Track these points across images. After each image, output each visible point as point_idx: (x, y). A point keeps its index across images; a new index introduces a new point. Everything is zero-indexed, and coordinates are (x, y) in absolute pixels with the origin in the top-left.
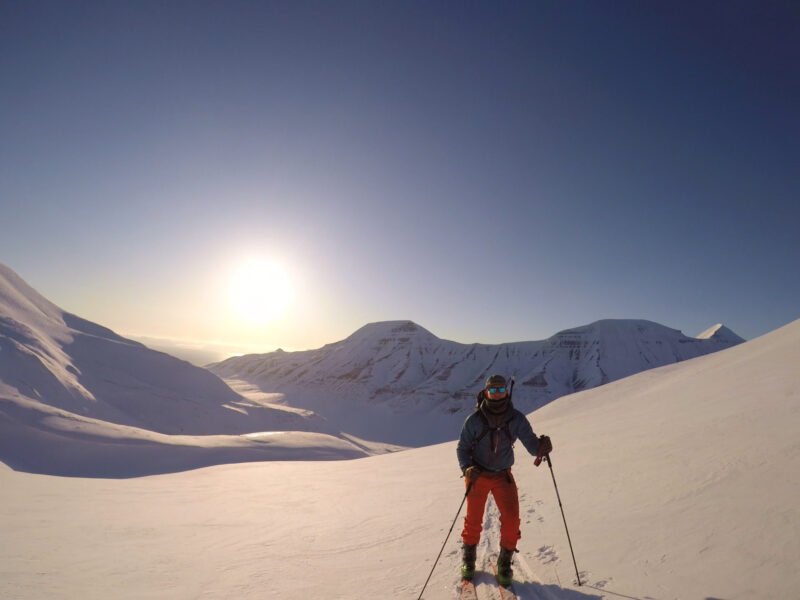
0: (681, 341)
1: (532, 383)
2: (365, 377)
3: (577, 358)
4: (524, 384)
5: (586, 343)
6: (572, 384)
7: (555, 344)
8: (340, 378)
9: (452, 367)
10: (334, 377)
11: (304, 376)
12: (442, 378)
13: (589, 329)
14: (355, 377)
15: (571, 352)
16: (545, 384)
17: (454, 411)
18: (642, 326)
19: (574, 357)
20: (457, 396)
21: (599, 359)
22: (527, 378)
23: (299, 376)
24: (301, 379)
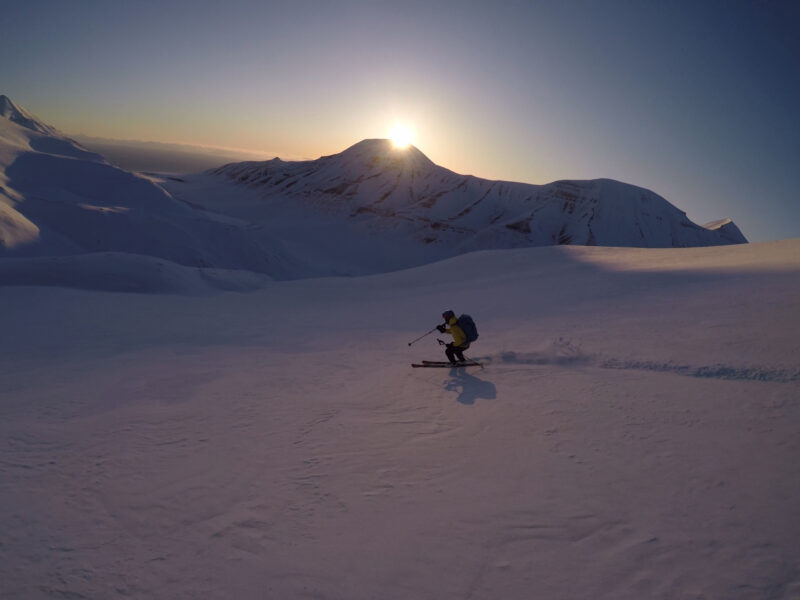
0: (683, 224)
1: (514, 227)
2: (349, 194)
3: (570, 212)
4: (508, 226)
5: (584, 199)
6: (557, 238)
7: (551, 191)
8: (326, 192)
9: (439, 195)
10: (321, 190)
11: (292, 187)
12: (427, 205)
13: (591, 184)
14: (340, 193)
15: (566, 205)
16: (528, 231)
17: (429, 241)
18: (646, 197)
19: (568, 209)
20: (436, 226)
21: (592, 218)
22: (512, 222)
23: (288, 186)
24: (289, 189)
